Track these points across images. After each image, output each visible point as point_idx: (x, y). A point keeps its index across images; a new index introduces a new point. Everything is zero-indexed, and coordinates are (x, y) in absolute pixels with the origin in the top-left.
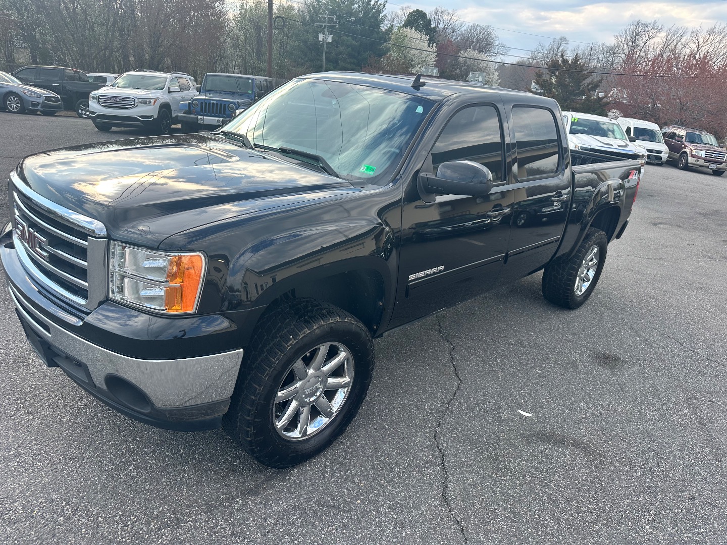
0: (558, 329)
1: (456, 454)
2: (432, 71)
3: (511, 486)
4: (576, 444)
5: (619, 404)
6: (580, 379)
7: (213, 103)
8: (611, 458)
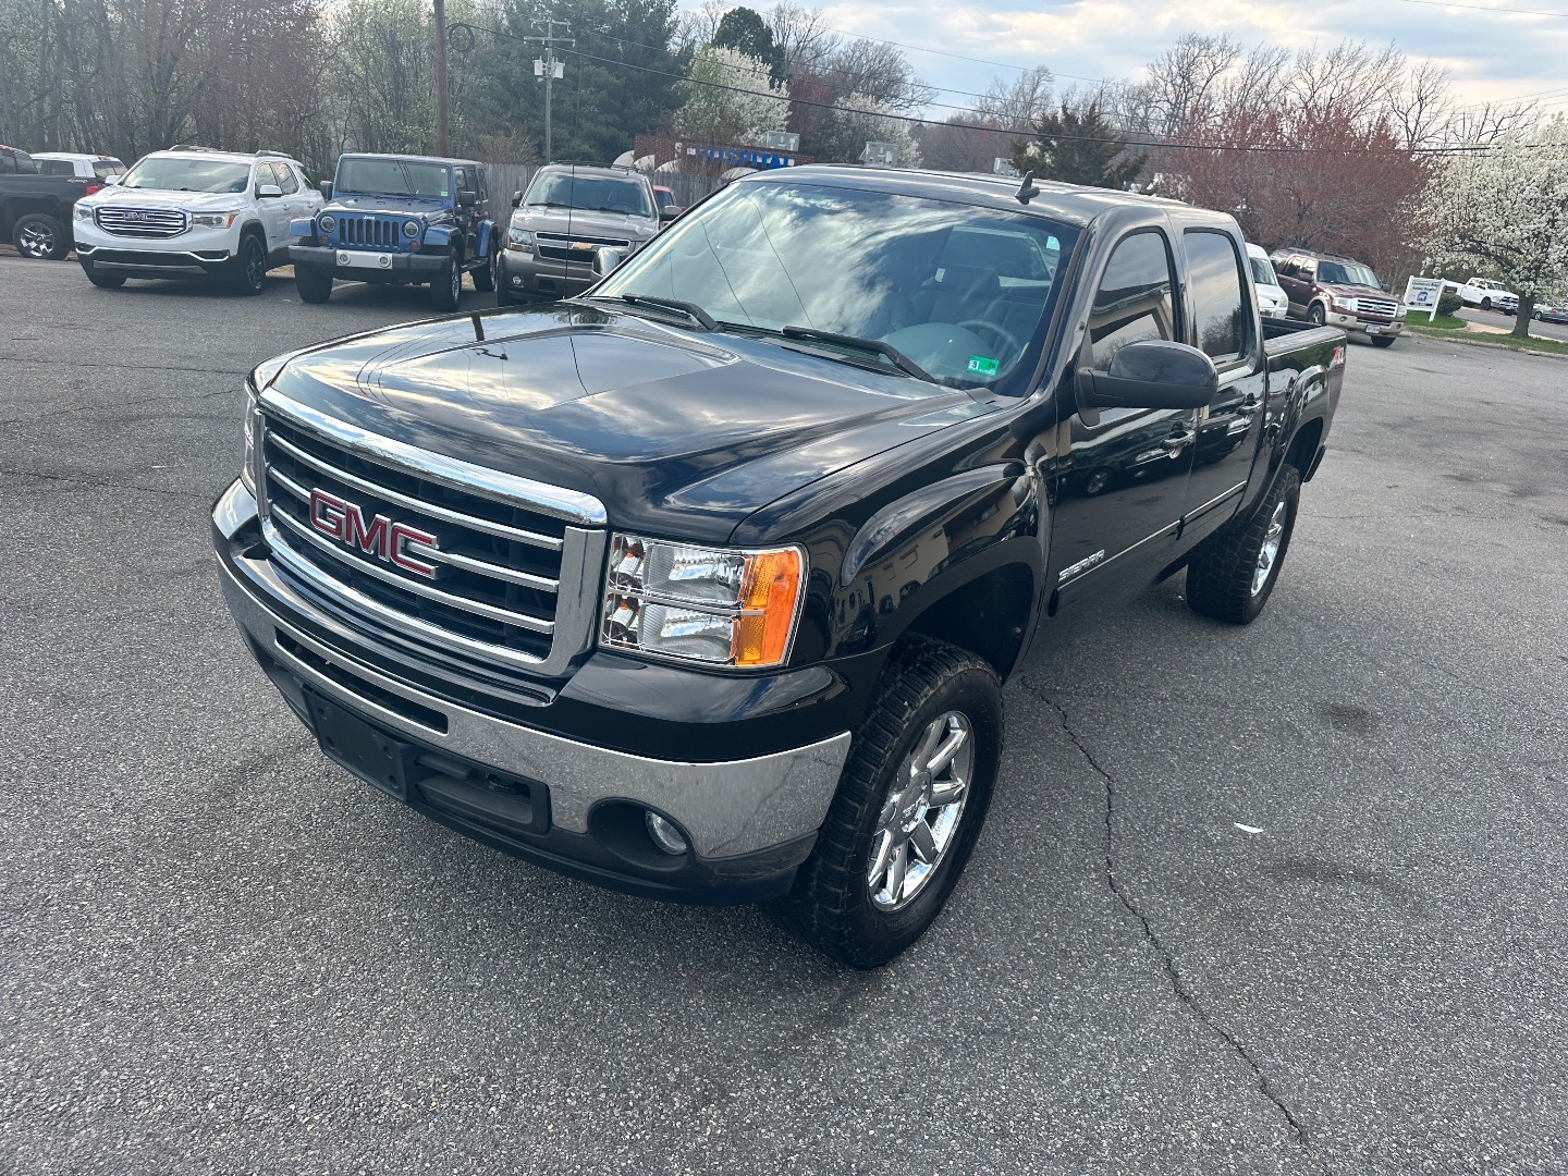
0: (1235, 665)
1: (1165, 916)
2: (787, 141)
3: (1287, 963)
4: (1362, 877)
5: (1402, 797)
6: (1315, 755)
7: (369, 221)
8: (1431, 896)
